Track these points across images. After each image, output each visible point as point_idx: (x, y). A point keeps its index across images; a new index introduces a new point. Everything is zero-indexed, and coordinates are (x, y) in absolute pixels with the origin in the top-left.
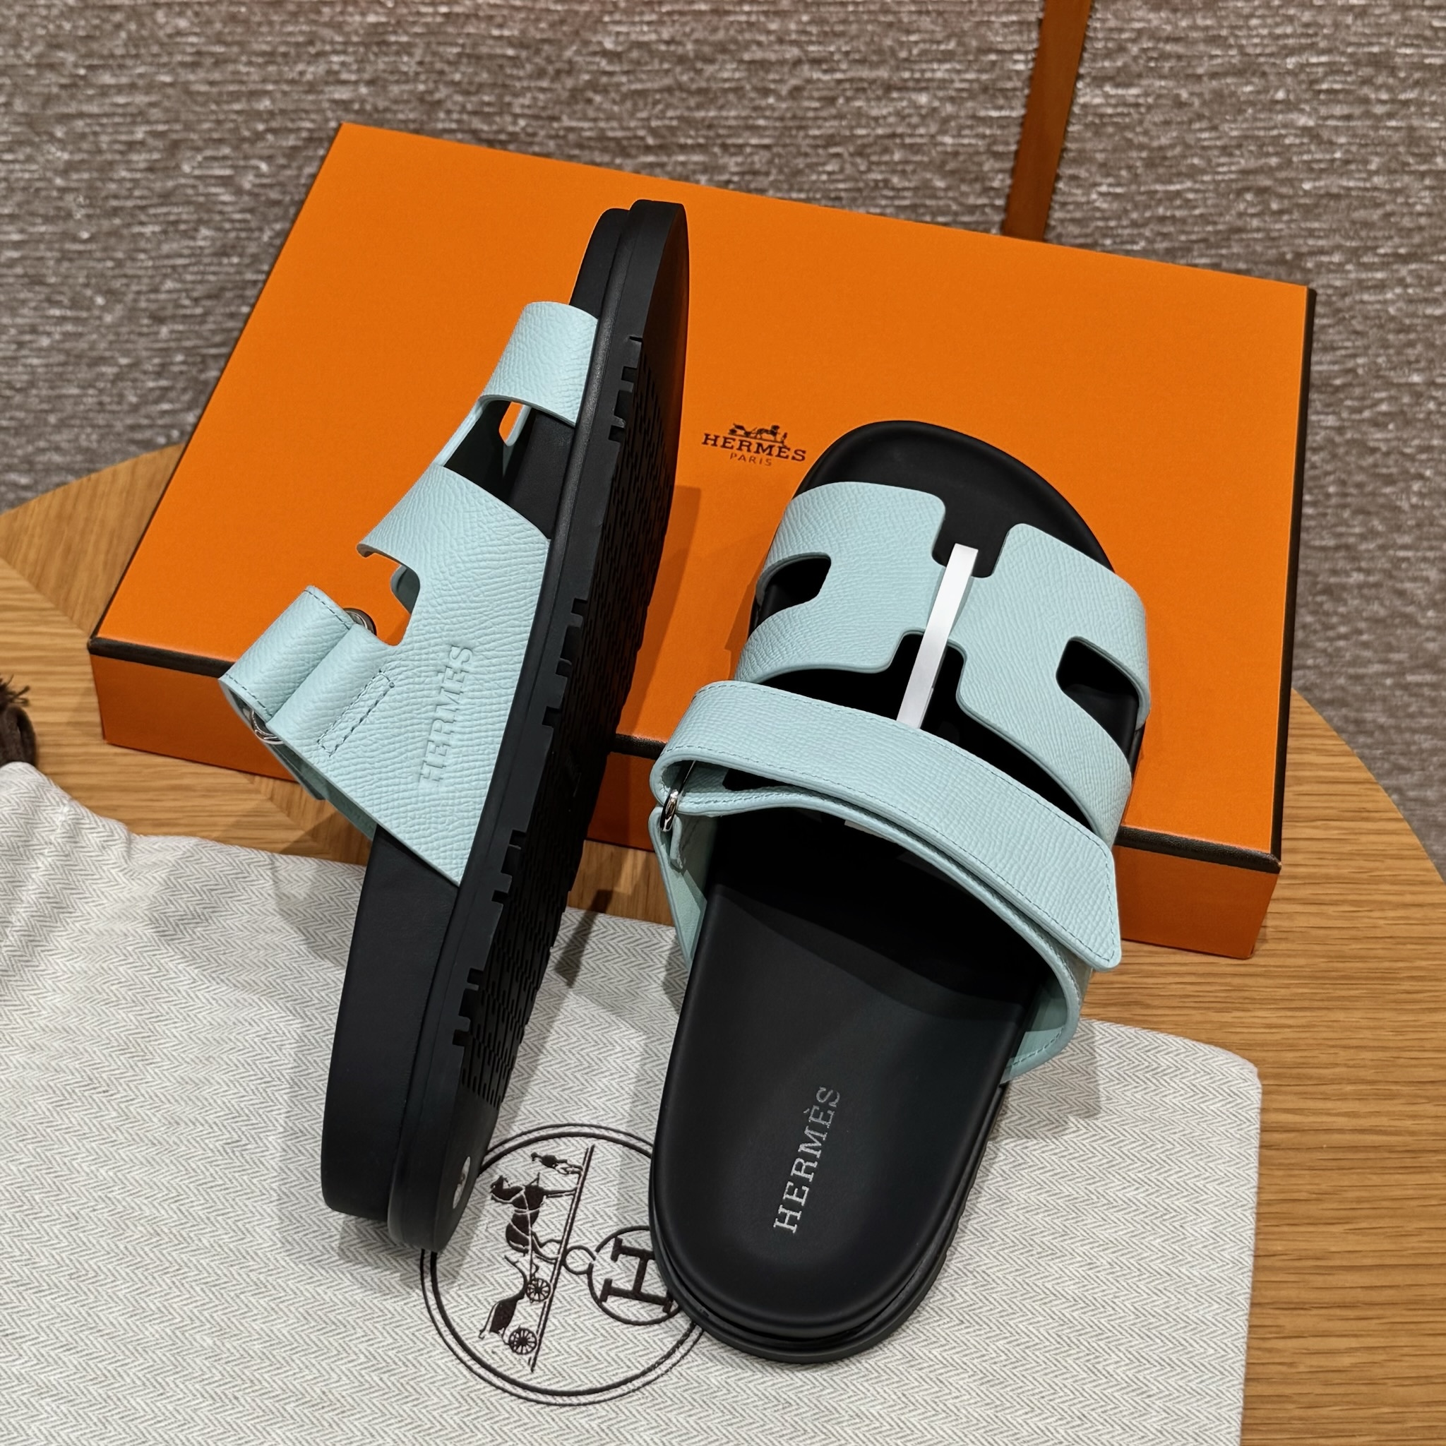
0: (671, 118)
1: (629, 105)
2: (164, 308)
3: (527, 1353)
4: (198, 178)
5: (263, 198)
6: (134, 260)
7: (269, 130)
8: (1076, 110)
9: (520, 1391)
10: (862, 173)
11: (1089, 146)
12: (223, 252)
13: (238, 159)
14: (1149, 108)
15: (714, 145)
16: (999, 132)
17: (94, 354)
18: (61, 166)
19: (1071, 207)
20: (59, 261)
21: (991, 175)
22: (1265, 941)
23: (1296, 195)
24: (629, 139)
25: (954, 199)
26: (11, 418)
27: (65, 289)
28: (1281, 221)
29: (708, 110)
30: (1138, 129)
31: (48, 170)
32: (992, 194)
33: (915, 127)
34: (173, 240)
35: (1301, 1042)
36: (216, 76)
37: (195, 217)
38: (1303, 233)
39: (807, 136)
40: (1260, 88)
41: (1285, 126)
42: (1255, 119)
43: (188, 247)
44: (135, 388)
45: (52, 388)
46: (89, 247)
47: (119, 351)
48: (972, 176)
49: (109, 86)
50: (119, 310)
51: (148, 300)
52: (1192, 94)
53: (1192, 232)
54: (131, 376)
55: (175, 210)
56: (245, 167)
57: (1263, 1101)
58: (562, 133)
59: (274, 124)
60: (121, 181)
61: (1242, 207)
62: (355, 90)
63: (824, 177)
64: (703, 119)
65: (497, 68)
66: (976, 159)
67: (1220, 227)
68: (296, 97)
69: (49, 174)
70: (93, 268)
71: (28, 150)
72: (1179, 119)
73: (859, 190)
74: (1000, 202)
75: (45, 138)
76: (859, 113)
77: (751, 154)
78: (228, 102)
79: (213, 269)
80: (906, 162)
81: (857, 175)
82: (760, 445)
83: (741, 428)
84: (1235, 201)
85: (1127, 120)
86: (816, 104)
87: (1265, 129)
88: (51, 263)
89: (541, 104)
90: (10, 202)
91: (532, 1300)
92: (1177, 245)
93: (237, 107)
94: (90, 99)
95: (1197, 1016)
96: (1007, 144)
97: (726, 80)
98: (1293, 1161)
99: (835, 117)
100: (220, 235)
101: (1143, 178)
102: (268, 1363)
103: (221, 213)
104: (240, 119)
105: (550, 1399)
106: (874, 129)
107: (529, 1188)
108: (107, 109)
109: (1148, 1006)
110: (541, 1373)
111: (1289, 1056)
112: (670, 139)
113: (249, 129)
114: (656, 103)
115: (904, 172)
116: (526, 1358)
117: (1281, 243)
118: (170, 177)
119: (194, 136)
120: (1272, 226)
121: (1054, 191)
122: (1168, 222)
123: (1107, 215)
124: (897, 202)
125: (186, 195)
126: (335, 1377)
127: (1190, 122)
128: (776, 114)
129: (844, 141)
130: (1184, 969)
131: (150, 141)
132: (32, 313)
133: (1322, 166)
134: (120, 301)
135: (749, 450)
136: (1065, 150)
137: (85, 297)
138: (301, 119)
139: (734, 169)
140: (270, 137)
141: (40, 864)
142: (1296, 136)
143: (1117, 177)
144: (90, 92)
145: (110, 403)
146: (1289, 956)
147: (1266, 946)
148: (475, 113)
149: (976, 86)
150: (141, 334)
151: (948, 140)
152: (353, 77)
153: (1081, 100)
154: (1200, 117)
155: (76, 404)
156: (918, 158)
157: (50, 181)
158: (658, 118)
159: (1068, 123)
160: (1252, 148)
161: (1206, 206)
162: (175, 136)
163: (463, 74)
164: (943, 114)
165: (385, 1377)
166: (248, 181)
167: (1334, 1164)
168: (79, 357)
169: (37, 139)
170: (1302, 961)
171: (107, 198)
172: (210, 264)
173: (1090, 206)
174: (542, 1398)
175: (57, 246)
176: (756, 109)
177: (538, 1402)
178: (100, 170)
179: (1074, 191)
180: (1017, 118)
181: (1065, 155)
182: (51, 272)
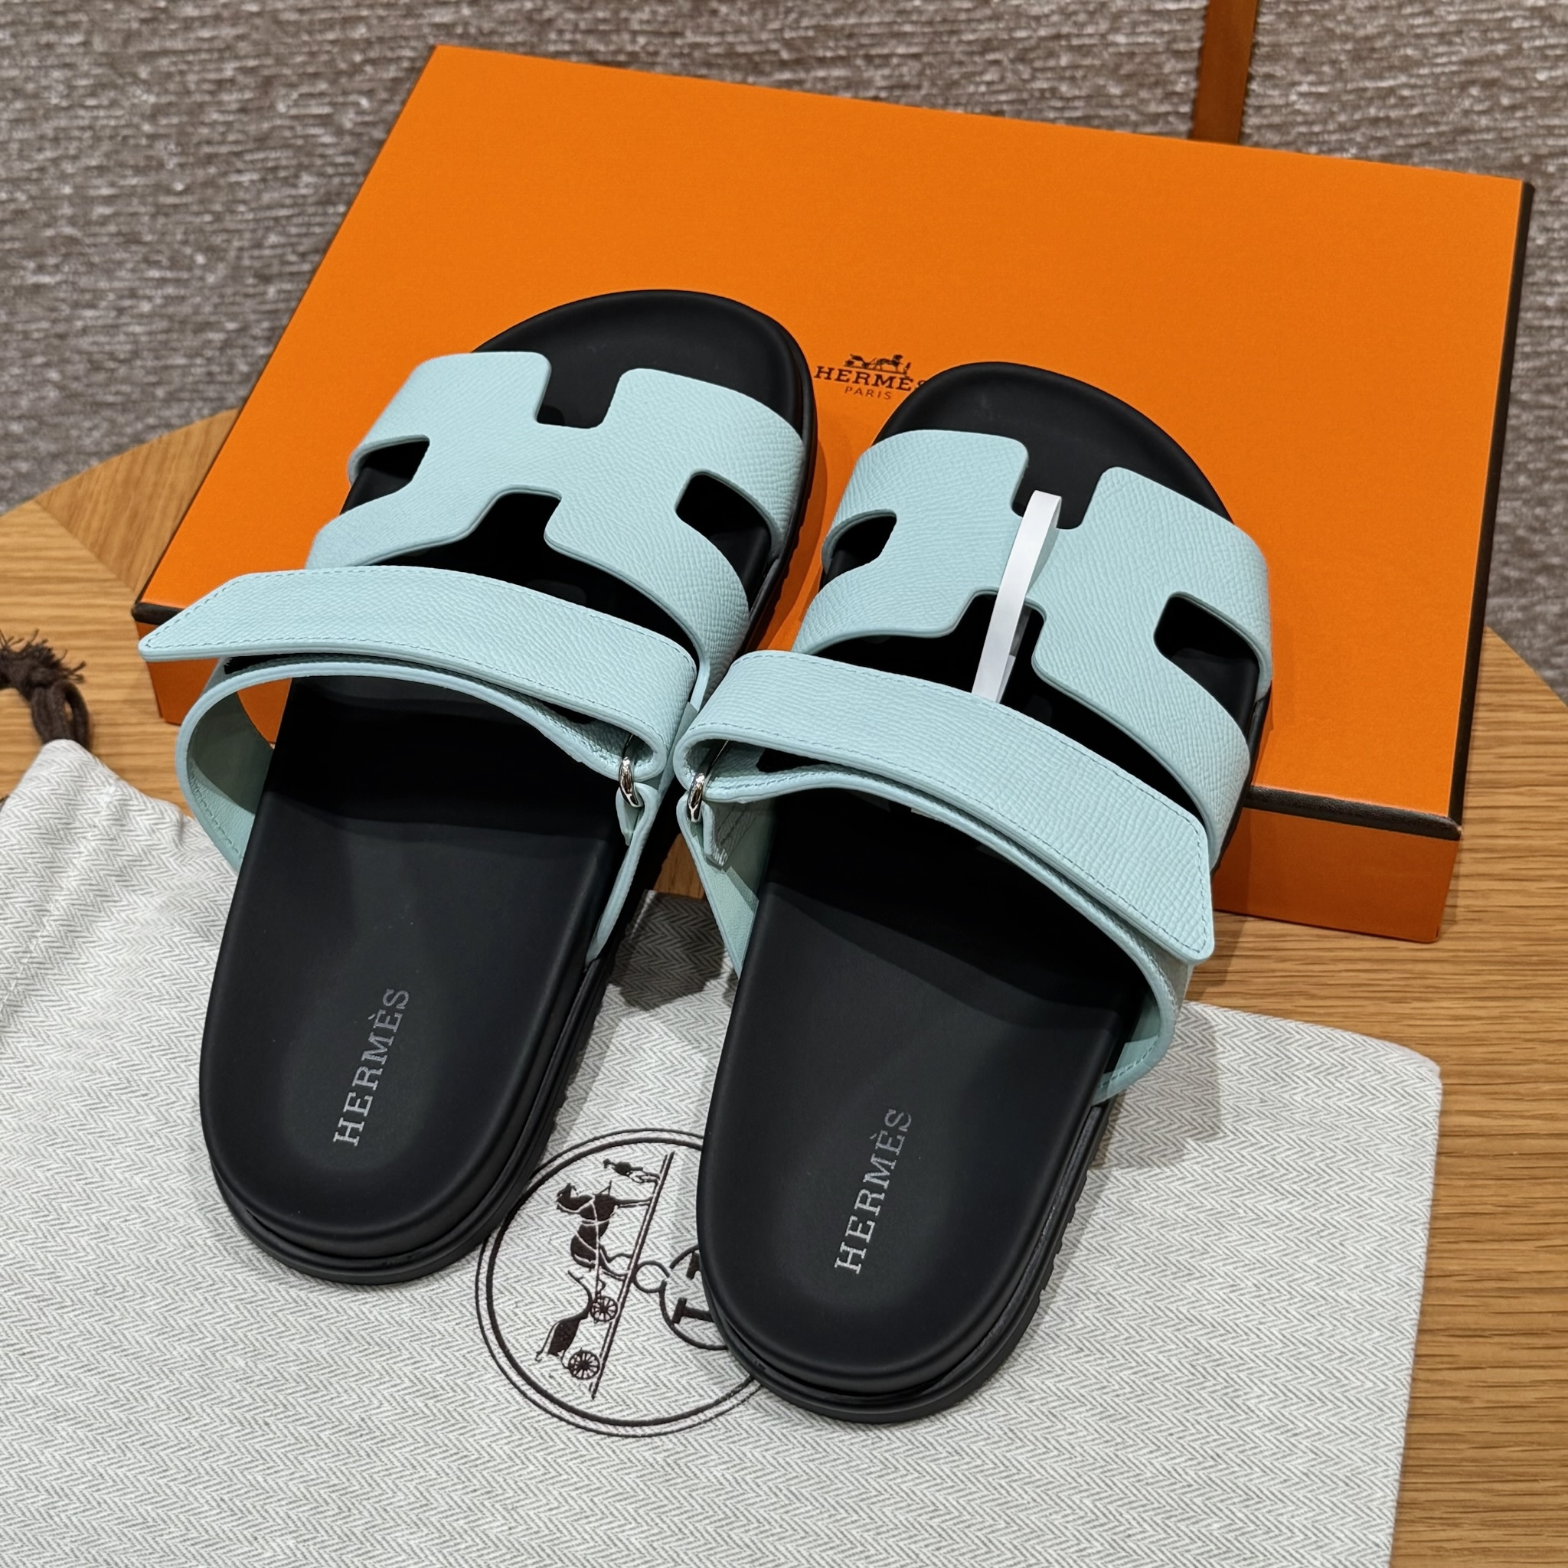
0: (807, 28)
1: (758, 15)
2: (269, 266)
3: (589, 1378)
4: (296, 117)
5: (366, 138)
6: (233, 212)
7: (367, 61)
9: (578, 1420)
10: (1024, 81)
11: (1283, 39)
12: (327, 200)
13: (337, 95)
15: (857, 56)
16: (1178, 27)
17: (199, 319)
18: (148, 112)
19: (1268, 111)
20: (154, 216)
21: (1172, 78)
22: (1454, 922)
23: (1529, 88)
24: (761, 53)
25: (1132, 107)
26: (117, 393)
27: (163, 247)
28: (1515, 119)
29: (847, 18)
31: (134, 115)
32: (1175, 100)
33: (1083, 25)
34: (274, 189)
35: (1492, 1035)
37: (294, 162)
38: (1541, 132)
39: (960, 42)
41: (1512, 7)
43: (290, 196)
44: (244, 356)
45: (157, 358)
46: (185, 199)
47: (226, 314)
48: (1152, 79)
49: (193, 19)
50: (222, 269)
51: (252, 257)
53: (1412, 135)
54: (240, 342)
55: (273, 155)
56: (344, 104)
57: (1443, 1102)
58: (686, 51)
59: (373, 54)
60: (213, 124)
61: (1467, 103)
63: (983, 88)
64: (843, 28)
66: (1155, 60)
67: (1443, 128)
68: (394, 23)
69: (136, 120)
70: (190, 223)
71: (112, 94)
73: (1024, 102)
74: (1185, 109)
75: (129, 80)
76: (1017, 13)
77: (899, 65)
78: (320, 32)
79: (318, 219)
80: (1077, 67)
81: (1020, 84)
82: (879, 377)
83: (859, 358)
84: (1458, 96)
85: (1326, 7)
87: (1488, 11)
88: (146, 219)
89: (660, 18)
90: (97, 154)
91: (597, 1320)
92: (1394, 150)
93: (331, 36)
94: (173, 34)
95: (1371, 1007)
96: (1189, 40)
98: (1476, 1170)
99: (990, 19)
100: (324, 181)
101: (1349, 74)
102: (304, 1386)
103: (322, 156)
104: (336, 50)
105: (611, 1429)
106: (1035, 30)
107: (599, 1198)
108: (192, 44)
109: (1313, 997)
110: (603, 1401)
111: (1478, 1052)
112: (807, 52)
113: (345, 61)
114: (788, 11)
115: (1073, 79)
116: (587, 1383)
117: (1516, 144)
118: (265, 118)
119: (287, 71)
120: (1504, 125)
121: (1247, 93)
122: (1382, 125)
123: (1311, 118)
124: (1067, 114)
125: (286, 138)
126: (376, 1403)
127: (1400, 6)
128: (924, 18)
129: (1003, 45)
130: (1358, 954)
131: (241, 78)
132: (129, 276)
133: (1558, 52)
134: (222, 259)
135: (866, 383)
136: (1256, 45)
137: (185, 256)
138: (401, 47)
139: (881, 83)
140: (369, 69)
141: (82, 849)
142: (1525, 18)
143: (1320, 74)
144: (173, 26)
145: (220, 373)
146: (1482, 939)
147: (1456, 928)
148: (589, 32)
150: (247, 296)
151: (1121, 39)
155: (184, 375)
156: (1088, 61)
157: (137, 127)
158: (791, 28)
159: (1258, 14)
160: (1475, 34)
161: (1425, 104)
162: (266, 72)
164: (1114, 10)
165: (430, 1403)
166: (348, 120)
167: (1526, 1172)
168: (183, 322)
169: (120, 82)
170: (1497, 944)
171: (199, 144)
172: (315, 215)
173: (1289, 109)
174: (603, 1428)
175: (150, 199)
176: (901, 12)
177: (599, 1433)
178: (190, 113)
179: (1270, 92)
180: (1198, 10)
181: (1257, 51)
182: (146, 229)
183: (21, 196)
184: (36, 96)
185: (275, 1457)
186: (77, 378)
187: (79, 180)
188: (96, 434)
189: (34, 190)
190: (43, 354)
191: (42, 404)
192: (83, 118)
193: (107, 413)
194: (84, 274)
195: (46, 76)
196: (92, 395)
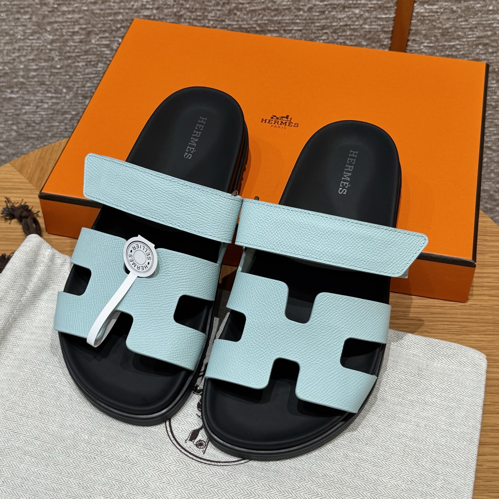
0: (265, 20)
1: (250, 15)
2: (87, 93)
4: (98, 45)
6: (76, 75)
7: (122, 27)
8: (414, 14)
10: (335, 39)
11: (419, 28)
13: (111, 38)
14: (442, 13)
15: (281, 30)
16: (385, 23)
17: (63, 110)
18: (50, 41)
20: (50, 76)
21: (383, 40)
23: (498, 46)
24: (250, 28)
26: (35, 134)
27: (52, 86)
28: (493, 56)
29: (278, 17)
30: (438, 22)
31: (45, 42)
32: (384, 47)
33: (355, 22)
34: (90, 68)
36: (103, 7)
37: (97, 59)
39: (315, 26)
40: (483, 5)
41: (493, 20)
42: (482, 17)
43: (95, 71)
45: (49, 123)
46: (60, 71)
47: (72, 109)
48: (376, 40)
49: (65, 11)
50: (71, 94)
51: (82, 90)
52: (458, 8)
55: (90, 57)
56: (114, 41)
58: (226, 26)
59: (124, 25)
60: (70, 46)
61: (478, 51)
62: (152, 12)
64: (277, 20)
65: (202, 3)
66: (377, 34)
68: (131, 15)
69: (46, 44)
70: (62, 78)
71: (38, 35)
72: (453, 17)
75: (44, 31)
76: (334, 17)
77: (294, 33)
78: (107, 17)
80: (352, 35)
81: (333, 40)
82: (282, 122)
83: (275, 116)
84: (475, 48)
85: (433, 18)
86: (317, 14)
87: (485, 21)
88: (47, 77)
89: (218, 16)
90: (32, 55)
93: (110, 18)
94: (59, 16)
96: (389, 28)
97: (284, 5)
99: (325, 19)
101: (440, 40)
103: (106, 58)
104: (112, 23)
105: (210, 463)
106: (339, 23)
108: (65, 20)
110: (207, 455)
112: (265, 28)
113: (114, 26)
114: (259, 14)
115: (351, 39)
117: (493, 64)
118: (87, 45)
119: (95, 29)
120: (490, 58)
121: (407, 45)
125: (94, 51)
127: (457, 18)
128: (303, 18)
129: (328, 27)
131: (80, 31)
132: (41, 95)
134: (72, 91)
135: (278, 124)
136: (410, 30)
137: (59, 89)
140: (122, 29)
142: (498, 23)
143: (431, 40)
144: (59, 13)
145: (69, 128)
146: (485, 315)
148: (194, 19)
149: (376, 6)
150: (79, 103)
151: (367, 26)
152: (151, 7)
153: (416, 11)
154: (461, 16)
155: (57, 129)
156: (356, 34)
157: (46, 46)
158: (260, 20)
159: (411, 20)
160: (481, 28)
161: (464, 51)
162: (89, 30)
163: (190, 5)
164: (365, 17)
166: (115, 46)
168: (58, 111)
169: (41, 31)
170: (490, 317)
171: (66, 53)
173: (421, 51)
174: (207, 462)
175: (49, 70)
176: (296, 16)
178: (63, 42)
179: (414, 45)
180: (392, 18)
181: (411, 32)
182: (47, 80)
183: (7, 68)
184: (13, 35)
185: (97, 470)
186: (22, 129)
187: (26, 63)
188: (28, 148)
189: (11, 66)
190: (12, 120)
191: (10, 137)
192: (28, 43)
193: (32, 140)
194: (26, 94)
195: (17, 29)
196: (27, 134)
